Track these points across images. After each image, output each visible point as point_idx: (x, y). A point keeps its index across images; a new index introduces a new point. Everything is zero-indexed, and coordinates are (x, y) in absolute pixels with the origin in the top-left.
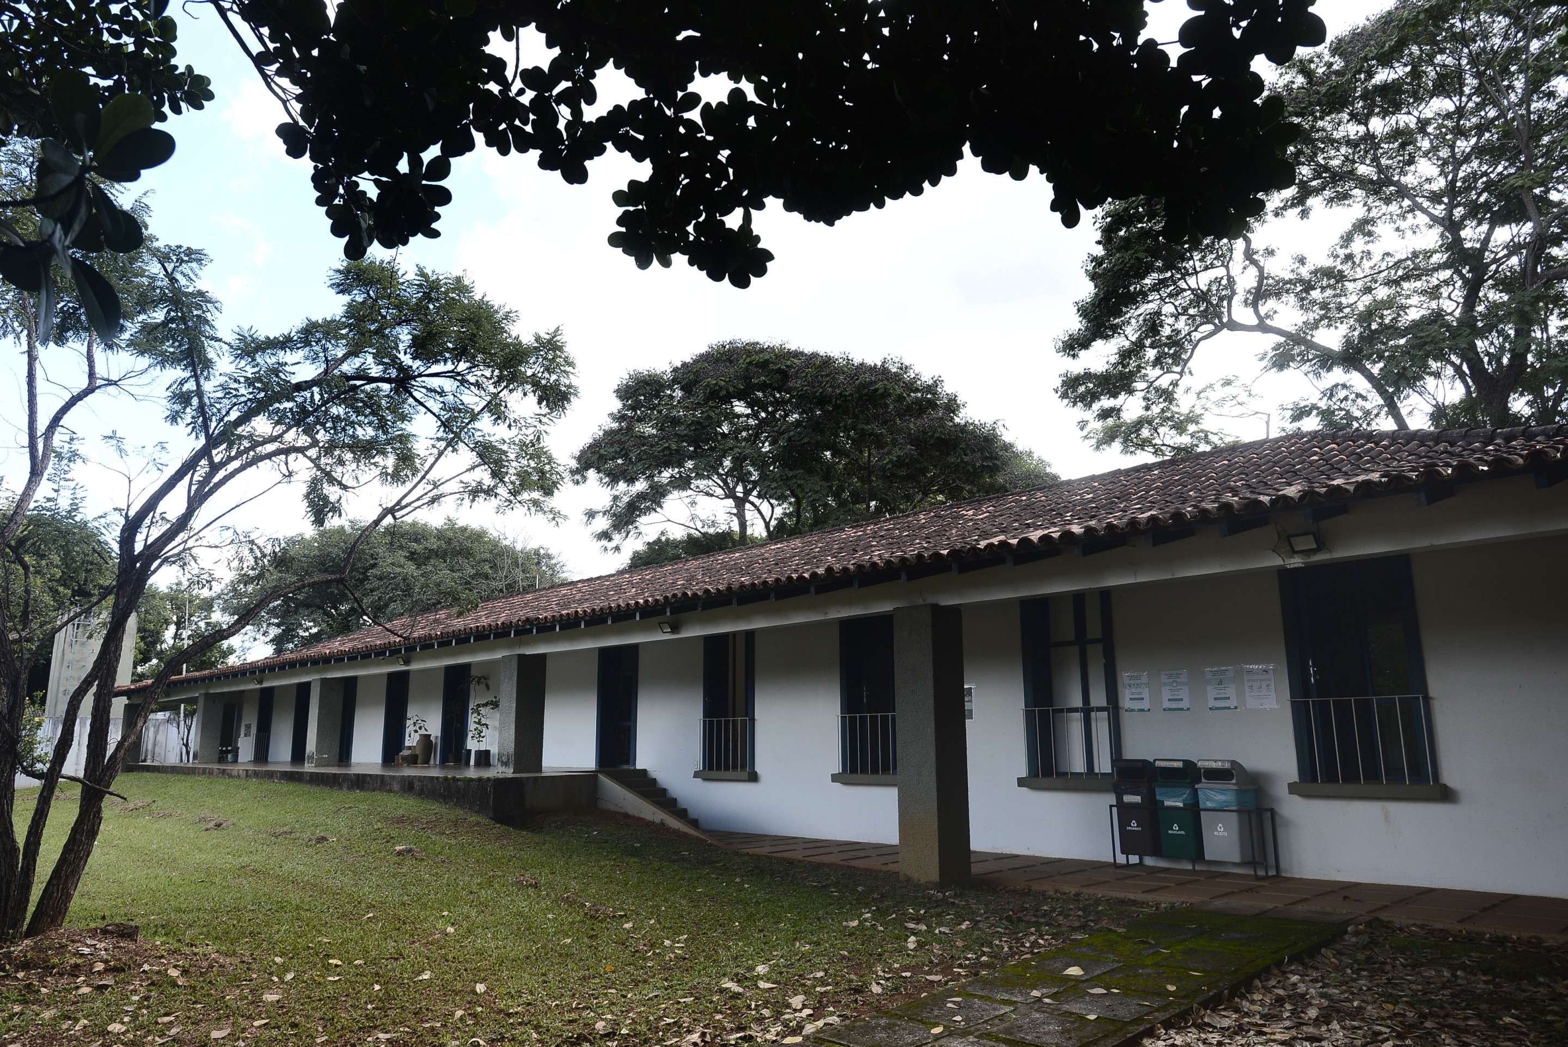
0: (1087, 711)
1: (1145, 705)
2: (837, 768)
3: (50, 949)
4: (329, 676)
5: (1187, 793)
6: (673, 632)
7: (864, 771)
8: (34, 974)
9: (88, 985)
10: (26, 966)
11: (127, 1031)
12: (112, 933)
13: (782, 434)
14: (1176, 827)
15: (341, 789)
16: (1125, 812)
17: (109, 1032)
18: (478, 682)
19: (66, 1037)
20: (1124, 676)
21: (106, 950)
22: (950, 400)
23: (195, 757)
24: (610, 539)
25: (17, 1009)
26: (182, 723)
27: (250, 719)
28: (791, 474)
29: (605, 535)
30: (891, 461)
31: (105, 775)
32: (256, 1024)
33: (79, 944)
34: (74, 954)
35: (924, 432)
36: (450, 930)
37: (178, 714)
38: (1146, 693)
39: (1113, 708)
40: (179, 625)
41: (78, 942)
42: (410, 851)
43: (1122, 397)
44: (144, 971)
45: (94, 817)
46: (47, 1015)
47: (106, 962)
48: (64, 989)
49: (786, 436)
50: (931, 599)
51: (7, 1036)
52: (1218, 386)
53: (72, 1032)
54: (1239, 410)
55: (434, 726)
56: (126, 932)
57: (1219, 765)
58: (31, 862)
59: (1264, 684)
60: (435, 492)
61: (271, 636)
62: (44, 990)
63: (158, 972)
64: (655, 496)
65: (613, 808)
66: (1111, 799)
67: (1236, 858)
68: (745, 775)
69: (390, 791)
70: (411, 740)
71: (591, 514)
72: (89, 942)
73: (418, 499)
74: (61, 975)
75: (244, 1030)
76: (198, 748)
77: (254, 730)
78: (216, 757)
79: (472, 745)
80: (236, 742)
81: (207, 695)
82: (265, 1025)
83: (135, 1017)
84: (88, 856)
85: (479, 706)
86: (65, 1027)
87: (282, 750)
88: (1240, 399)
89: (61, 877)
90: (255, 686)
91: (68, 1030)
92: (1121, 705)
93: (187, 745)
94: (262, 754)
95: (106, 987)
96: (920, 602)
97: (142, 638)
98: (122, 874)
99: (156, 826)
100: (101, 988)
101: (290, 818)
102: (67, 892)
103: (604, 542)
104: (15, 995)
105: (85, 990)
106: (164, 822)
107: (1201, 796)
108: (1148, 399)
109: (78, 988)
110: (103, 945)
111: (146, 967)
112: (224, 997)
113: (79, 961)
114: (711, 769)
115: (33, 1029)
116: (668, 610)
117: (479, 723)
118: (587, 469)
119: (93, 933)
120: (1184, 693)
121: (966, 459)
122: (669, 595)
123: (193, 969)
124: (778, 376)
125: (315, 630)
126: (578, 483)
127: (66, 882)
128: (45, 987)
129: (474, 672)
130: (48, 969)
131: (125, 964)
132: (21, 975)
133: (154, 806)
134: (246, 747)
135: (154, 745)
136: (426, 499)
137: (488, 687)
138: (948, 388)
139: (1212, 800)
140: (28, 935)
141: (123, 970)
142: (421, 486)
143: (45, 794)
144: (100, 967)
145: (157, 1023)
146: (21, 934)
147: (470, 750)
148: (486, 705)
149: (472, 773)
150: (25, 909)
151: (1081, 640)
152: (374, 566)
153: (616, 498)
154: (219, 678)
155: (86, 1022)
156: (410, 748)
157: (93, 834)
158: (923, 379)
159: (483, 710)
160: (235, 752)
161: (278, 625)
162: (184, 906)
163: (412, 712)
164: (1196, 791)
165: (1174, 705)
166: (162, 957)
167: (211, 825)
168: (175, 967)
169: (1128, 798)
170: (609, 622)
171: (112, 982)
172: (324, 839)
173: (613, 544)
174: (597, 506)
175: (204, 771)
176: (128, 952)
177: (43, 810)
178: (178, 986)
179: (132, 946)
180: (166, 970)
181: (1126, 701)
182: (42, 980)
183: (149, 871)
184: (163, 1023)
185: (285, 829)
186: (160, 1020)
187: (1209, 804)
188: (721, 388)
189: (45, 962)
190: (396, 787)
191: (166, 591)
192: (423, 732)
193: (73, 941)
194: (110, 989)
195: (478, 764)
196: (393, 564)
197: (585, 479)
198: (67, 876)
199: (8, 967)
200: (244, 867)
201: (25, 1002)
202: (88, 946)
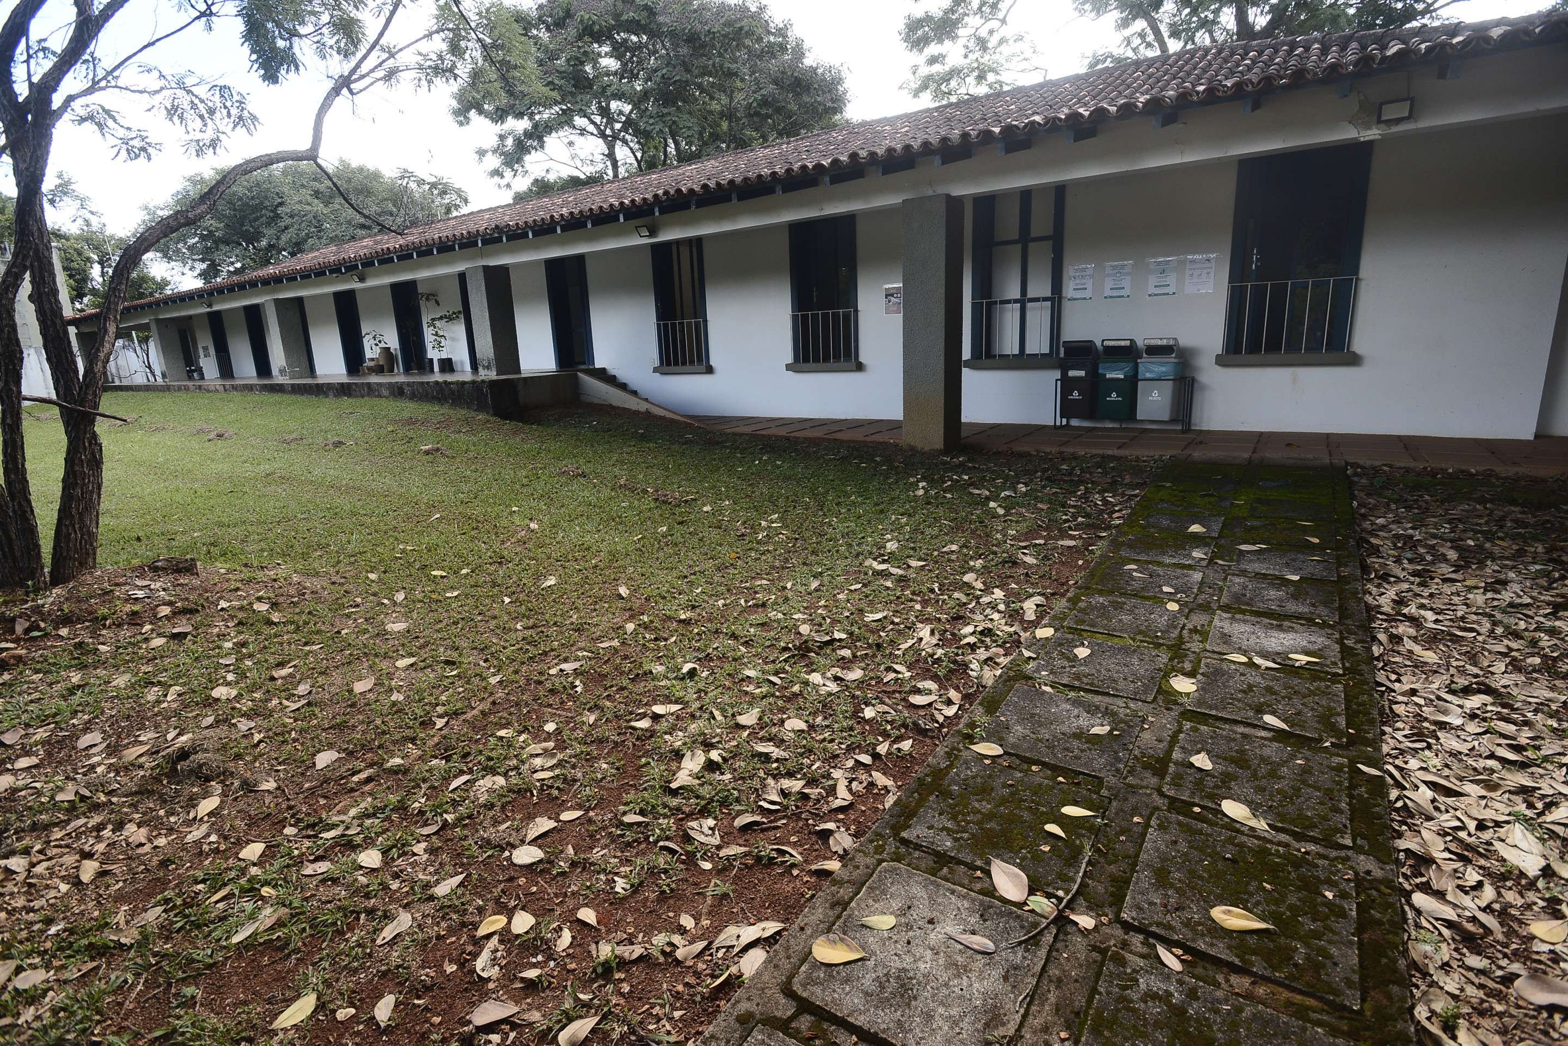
0: (1023, 301)
1: (1087, 294)
2: (790, 359)
3: (91, 597)
4: (281, 296)
5: (1128, 367)
6: (650, 236)
7: (816, 360)
8: (81, 629)
9: (159, 635)
10: (67, 620)
11: (239, 696)
12: (163, 569)
13: (656, 71)
14: (1114, 395)
15: (327, 396)
16: (1067, 385)
17: (217, 700)
18: (427, 299)
19: (160, 712)
20: (1070, 271)
21: (164, 590)
22: (798, 45)
23: (164, 376)
24: (502, 177)
25: (76, 678)
26: (138, 349)
27: (205, 342)
28: (665, 111)
29: (497, 173)
30: (755, 99)
31: (86, 394)
32: (402, 663)
33: (127, 588)
34: (126, 601)
35: (783, 73)
36: (533, 526)
37: (132, 340)
38: (1089, 284)
39: (1056, 299)
40: (101, 263)
41: (125, 584)
42: (438, 450)
43: (948, 43)
44: (222, 609)
45: (90, 444)
46: (121, 681)
47: (170, 604)
48: (130, 643)
49: (659, 73)
50: (942, 190)
51: (74, 721)
52: (1011, 42)
53: (165, 705)
54: (1025, 65)
55: (392, 340)
56: (183, 567)
57: (1165, 342)
58: (25, 504)
59: (1205, 271)
60: (391, 63)
61: (198, 271)
62: (103, 648)
63: (241, 608)
64: (538, 134)
65: (596, 401)
66: (1057, 374)
67: (1166, 418)
68: (703, 368)
69: (380, 396)
70: (371, 352)
71: (481, 153)
72: (139, 583)
73: (372, 71)
74: (119, 626)
75: (390, 676)
76: (164, 368)
77: (212, 351)
78: (185, 375)
79: (433, 354)
80: (198, 363)
81: (158, 321)
82: (412, 665)
83: (242, 675)
84: (99, 488)
85: (433, 320)
86: (151, 698)
87: (245, 367)
88: (1026, 56)
89: (73, 517)
90: (204, 310)
91: (158, 702)
92: (1064, 294)
93: (149, 367)
94: (226, 370)
95: (185, 635)
96: (930, 193)
97: (71, 276)
98: (138, 489)
99: (153, 439)
100: (180, 637)
101: (292, 425)
102: (89, 532)
103: (497, 179)
104: (65, 660)
105: (158, 642)
106: (160, 435)
107: (1141, 369)
108: (967, 47)
109: (147, 640)
110: (158, 584)
111: (223, 604)
112: (339, 632)
113: (136, 608)
114: (668, 364)
115: (109, 705)
116: (657, 210)
117: (436, 334)
118: (468, 110)
119: (140, 571)
120: (1126, 283)
121: (819, 99)
122: (660, 192)
123: (281, 599)
124: (645, 14)
125: (238, 265)
126: (461, 124)
127: (81, 520)
128: (103, 644)
129: (421, 289)
130: (98, 622)
131: (196, 604)
132: (64, 632)
133: (142, 421)
134: (209, 366)
135: (118, 369)
136: (380, 74)
137: (438, 303)
138: (796, 32)
139: (1151, 371)
140: (55, 582)
141: (197, 611)
142: (375, 53)
143: (9, 421)
144: (165, 611)
145: (273, 679)
146: (45, 582)
147: (431, 360)
148: (441, 318)
149: (437, 377)
150: (39, 556)
151: (1025, 239)
152: (281, 204)
153: (502, 137)
154: (166, 303)
155: (178, 688)
156: (372, 360)
157: (96, 463)
158: (776, 22)
159: (437, 323)
160: (200, 370)
161: (203, 260)
162: (226, 520)
163: (366, 328)
164: (1136, 365)
165: (1115, 293)
166: (238, 589)
167: (212, 435)
168: (259, 599)
169: (1072, 373)
170: (589, 226)
171: (188, 629)
172: (340, 443)
173: (503, 182)
174: (486, 146)
175: (179, 389)
176: (194, 589)
177: (14, 441)
178: (275, 624)
179: (196, 582)
180: (251, 604)
181: (1069, 290)
182: (94, 634)
183: (167, 484)
184: (282, 678)
185: (294, 435)
186: (276, 674)
187: (1148, 375)
188: (594, 23)
189: (90, 613)
190: (385, 392)
191: (78, 232)
192: (382, 345)
193: (117, 585)
194: (189, 637)
195: (442, 370)
196: (300, 202)
197: (468, 120)
198: (81, 514)
199: (42, 625)
200: (268, 475)
201: (83, 667)
202: (141, 588)
